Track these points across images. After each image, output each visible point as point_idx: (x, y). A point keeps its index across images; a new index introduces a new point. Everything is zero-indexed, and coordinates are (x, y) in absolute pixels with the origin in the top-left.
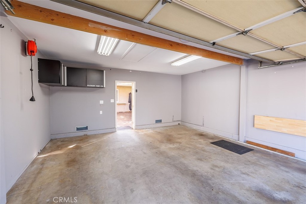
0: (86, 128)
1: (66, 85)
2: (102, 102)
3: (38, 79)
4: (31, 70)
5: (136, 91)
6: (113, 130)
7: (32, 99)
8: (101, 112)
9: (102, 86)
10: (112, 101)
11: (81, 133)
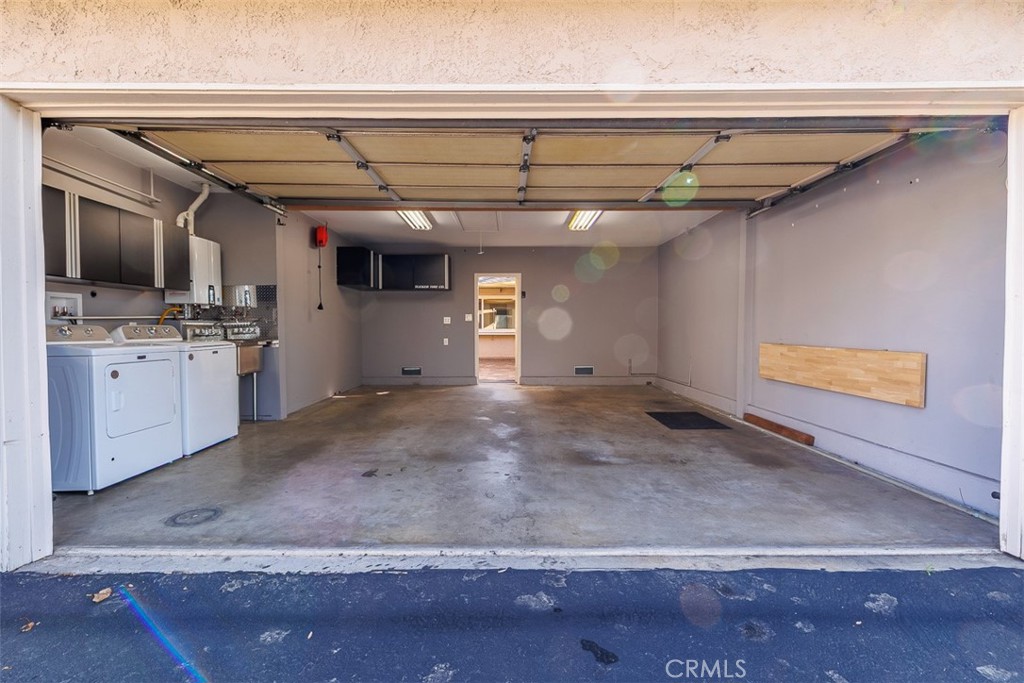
0: (418, 372)
1: (380, 287)
2: (447, 320)
3: (336, 280)
4: (319, 267)
5: (523, 294)
6: (472, 380)
7: (320, 307)
8: (446, 342)
9: (442, 287)
10: (469, 318)
11: (409, 380)
